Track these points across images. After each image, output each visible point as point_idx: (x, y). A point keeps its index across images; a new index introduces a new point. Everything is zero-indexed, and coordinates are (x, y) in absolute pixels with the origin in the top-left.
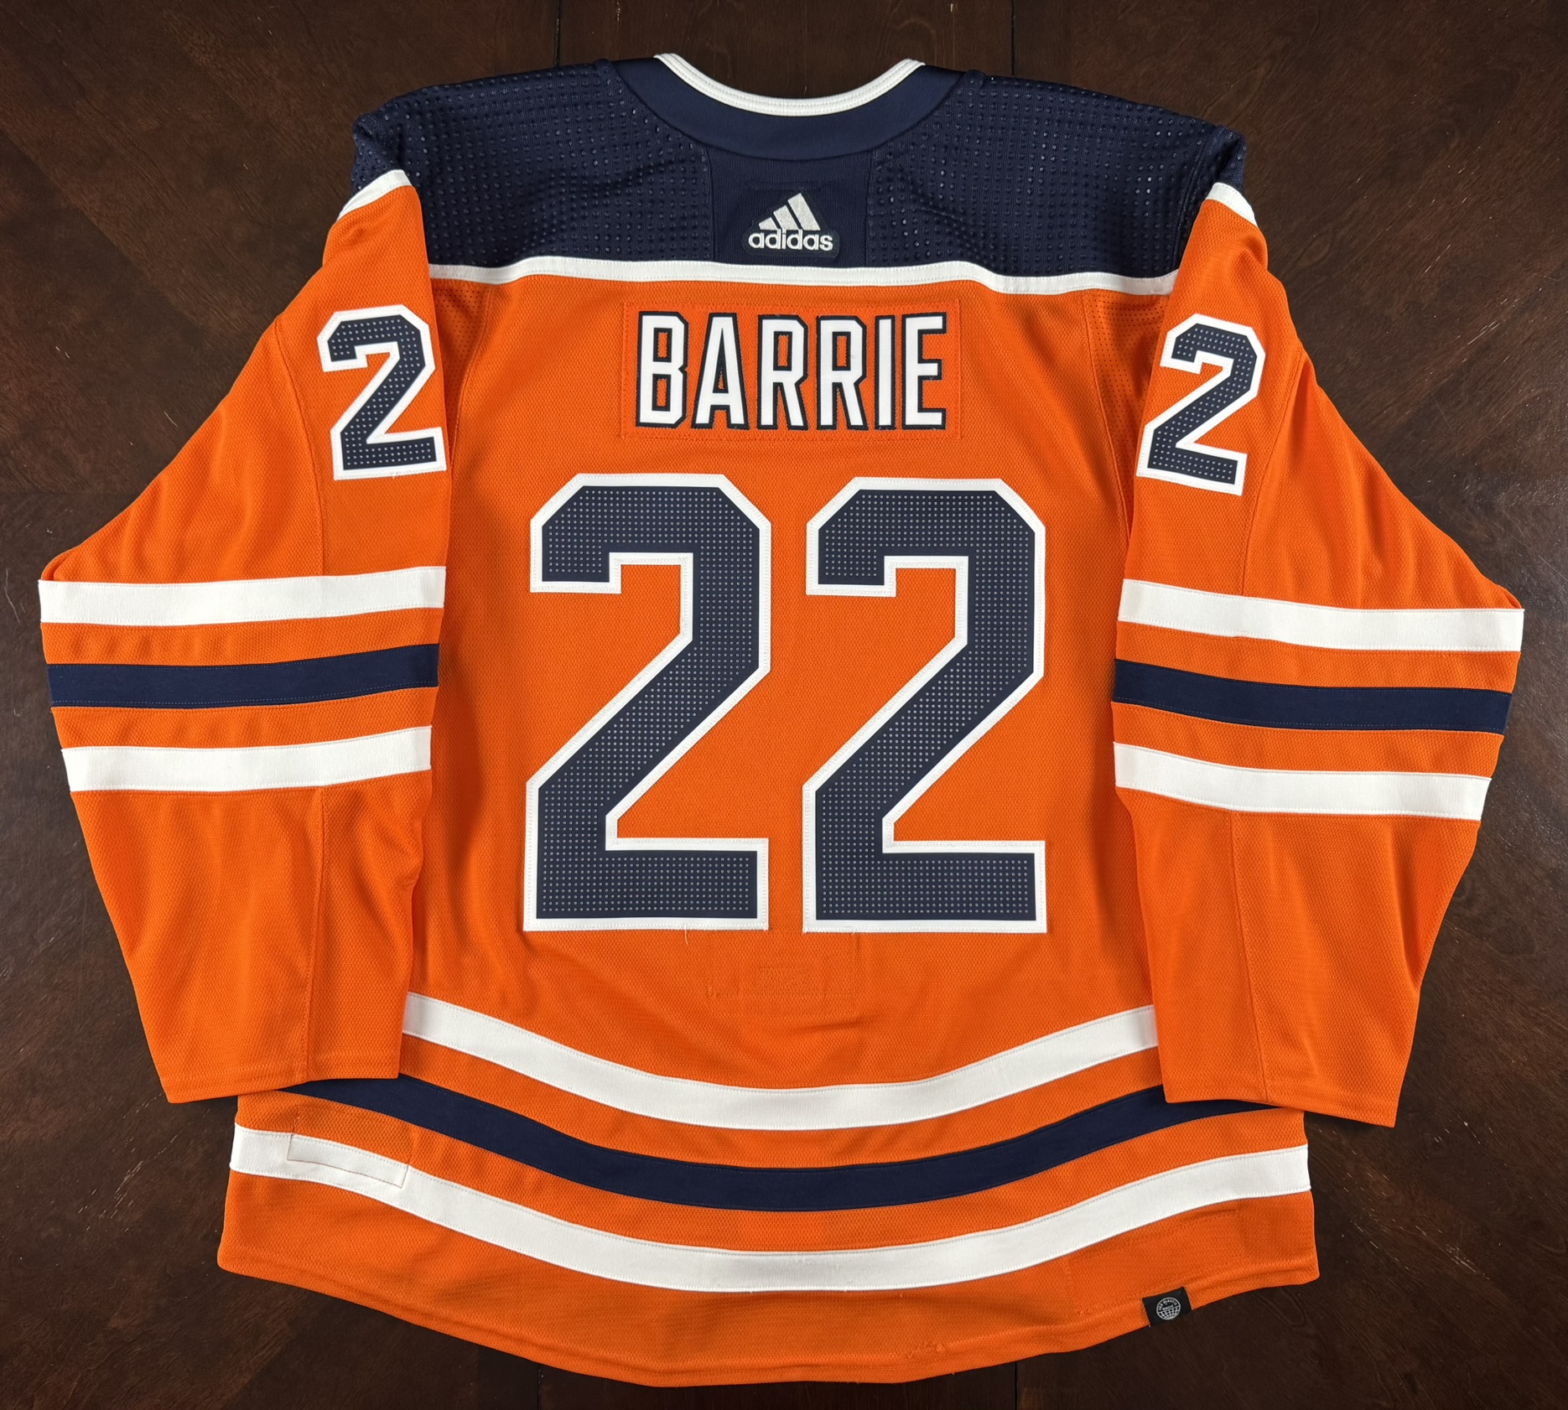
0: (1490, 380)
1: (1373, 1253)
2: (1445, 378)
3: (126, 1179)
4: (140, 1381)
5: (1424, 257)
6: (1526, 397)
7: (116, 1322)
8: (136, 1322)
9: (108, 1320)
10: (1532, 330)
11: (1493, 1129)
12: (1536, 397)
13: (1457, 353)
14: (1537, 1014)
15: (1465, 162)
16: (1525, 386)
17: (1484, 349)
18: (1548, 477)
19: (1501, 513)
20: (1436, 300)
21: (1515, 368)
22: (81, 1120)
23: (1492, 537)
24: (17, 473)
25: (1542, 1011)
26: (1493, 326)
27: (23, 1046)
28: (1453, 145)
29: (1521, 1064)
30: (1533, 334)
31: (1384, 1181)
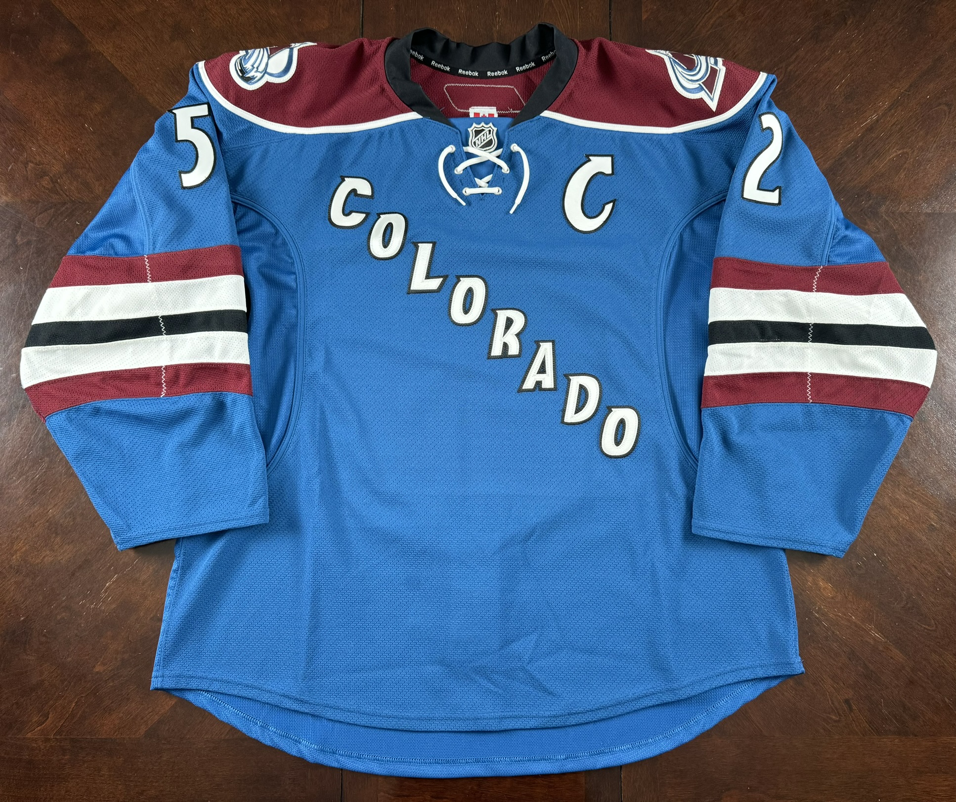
0: (873, 146)
1: (824, 629)
2: (849, 144)
3: (107, 584)
4: (111, 703)
5: (835, 80)
6: (894, 155)
7: (98, 669)
8: (110, 669)
9: (94, 667)
10: (896, 119)
11: (890, 557)
12: (900, 154)
13: (855, 131)
14: (913, 492)
15: (856, 31)
16: (893, 148)
17: (871, 129)
18: (907, 197)
19: (883, 217)
20: (843, 103)
21: (887, 139)
22: (83, 551)
23: (878, 229)
24: (61, 192)
25: (915, 490)
26: (875, 117)
27: (51, 509)
28: (849, 23)
29: (905, 521)
30: (896, 121)
31: (829, 587)
